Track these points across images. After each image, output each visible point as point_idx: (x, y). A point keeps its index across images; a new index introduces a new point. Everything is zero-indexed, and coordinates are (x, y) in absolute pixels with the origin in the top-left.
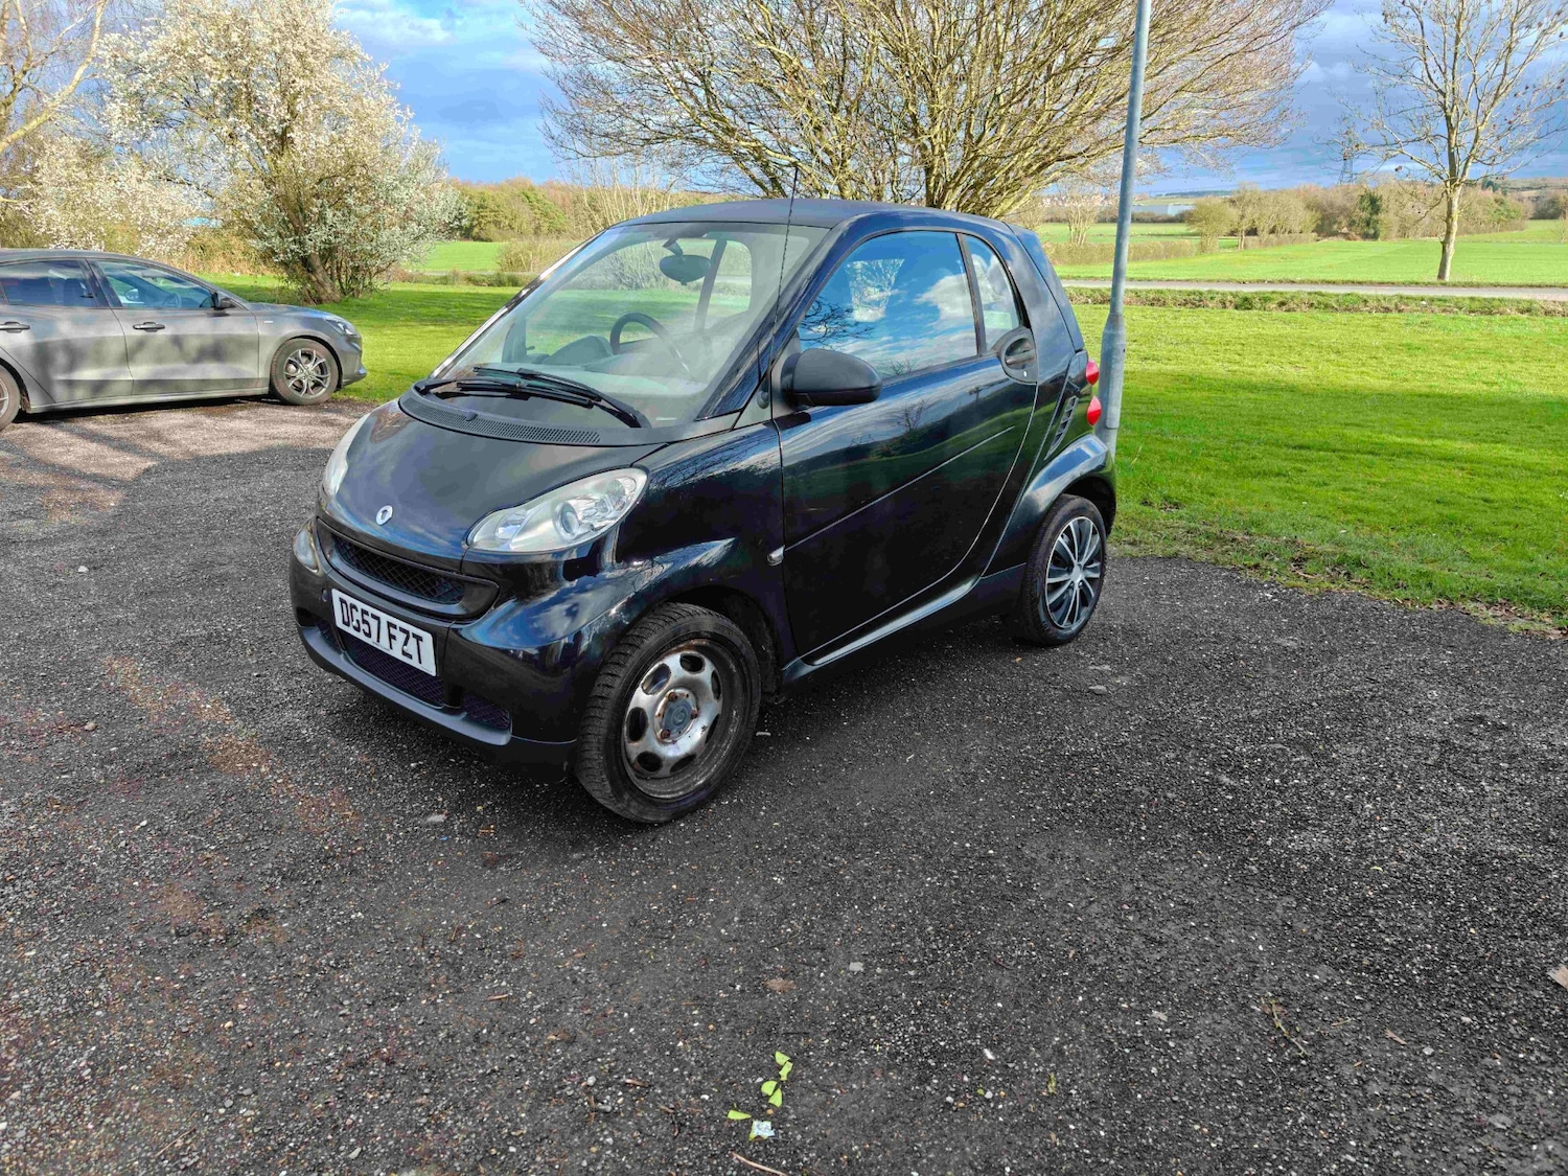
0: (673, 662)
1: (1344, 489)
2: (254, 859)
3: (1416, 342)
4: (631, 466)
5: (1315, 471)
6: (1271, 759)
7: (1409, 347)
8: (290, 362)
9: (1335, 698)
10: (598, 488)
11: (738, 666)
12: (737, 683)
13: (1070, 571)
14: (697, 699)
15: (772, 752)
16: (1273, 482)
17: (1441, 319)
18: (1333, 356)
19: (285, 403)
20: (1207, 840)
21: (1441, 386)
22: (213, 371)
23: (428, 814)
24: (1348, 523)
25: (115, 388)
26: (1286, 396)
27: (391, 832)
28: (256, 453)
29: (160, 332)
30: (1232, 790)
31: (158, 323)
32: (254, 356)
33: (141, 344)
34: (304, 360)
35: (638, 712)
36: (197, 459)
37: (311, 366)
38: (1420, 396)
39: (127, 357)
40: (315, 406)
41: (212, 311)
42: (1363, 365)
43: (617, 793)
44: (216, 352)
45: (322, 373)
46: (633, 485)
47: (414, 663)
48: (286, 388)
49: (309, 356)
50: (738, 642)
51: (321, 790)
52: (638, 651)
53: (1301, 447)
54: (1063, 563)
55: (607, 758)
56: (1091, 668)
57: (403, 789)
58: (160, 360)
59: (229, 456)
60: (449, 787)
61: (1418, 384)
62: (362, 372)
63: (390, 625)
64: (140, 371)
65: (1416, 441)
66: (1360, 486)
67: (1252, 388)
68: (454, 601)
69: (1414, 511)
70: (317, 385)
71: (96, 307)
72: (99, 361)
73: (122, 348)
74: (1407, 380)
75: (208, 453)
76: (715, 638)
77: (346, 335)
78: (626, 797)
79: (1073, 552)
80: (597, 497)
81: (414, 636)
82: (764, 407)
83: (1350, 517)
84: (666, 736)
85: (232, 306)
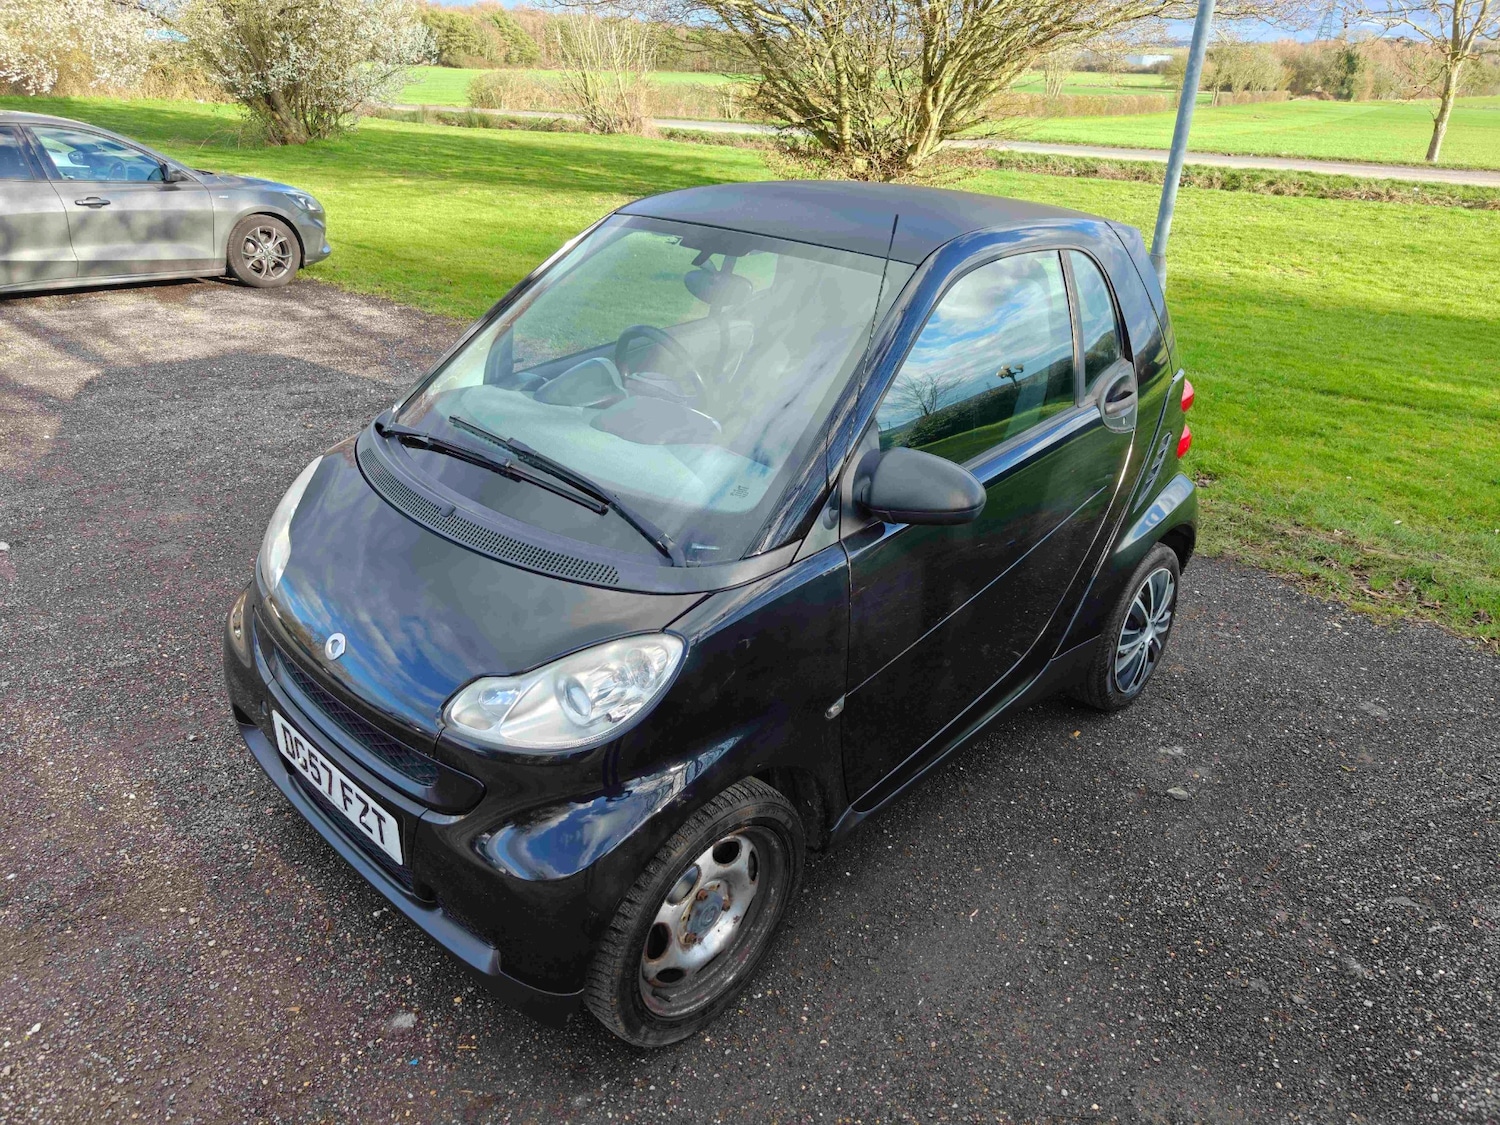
0: (705, 860)
1: (1389, 460)
2: (172, 1105)
3: (1419, 243)
4: (663, 630)
5: (1350, 427)
6: (1404, 928)
7: (1412, 249)
8: (248, 240)
9: (1451, 811)
10: (619, 656)
11: (783, 842)
12: (779, 859)
13: (1142, 631)
14: (729, 887)
15: (807, 897)
16: (1308, 444)
17: (1438, 212)
18: (1335, 258)
19: (243, 284)
20: (1358, 1089)
21: (1459, 306)
22: (164, 251)
23: (393, 1011)
24: (1401, 508)
25: (56, 271)
26: (1297, 312)
27: (346, 1049)
28: (209, 360)
29: (104, 209)
30: (1368, 988)
31: (104, 198)
32: (208, 235)
33: (83, 222)
34: (263, 238)
35: (661, 927)
36: (146, 366)
37: (271, 246)
38: (1436, 317)
39: (69, 237)
40: (274, 290)
41: (161, 184)
42: (1369, 271)
43: (632, 1028)
44: (167, 229)
45: (283, 252)
46: (665, 656)
47: (375, 837)
48: (244, 269)
49: (269, 235)
50: (782, 817)
51: (261, 963)
52: (665, 868)
53: (1330, 392)
54: (1137, 624)
55: (622, 999)
56: (1162, 750)
57: (363, 959)
58: (105, 239)
59: (183, 364)
60: (420, 956)
61: (1428, 302)
62: (326, 250)
63: (343, 785)
64: (84, 252)
65: (1448, 388)
66: (1404, 455)
67: (1258, 300)
68: (425, 781)
69: (1470, 496)
70: (278, 265)
71: (33, 179)
72: (38, 241)
73: (64, 227)
74: (1417, 295)
75: (158, 359)
76: (756, 822)
77: (306, 210)
78: (643, 1029)
79: (1148, 610)
80: (614, 666)
81: (374, 811)
82: (830, 527)
83: (1404, 501)
84: (693, 939)
85: (183, 179)
